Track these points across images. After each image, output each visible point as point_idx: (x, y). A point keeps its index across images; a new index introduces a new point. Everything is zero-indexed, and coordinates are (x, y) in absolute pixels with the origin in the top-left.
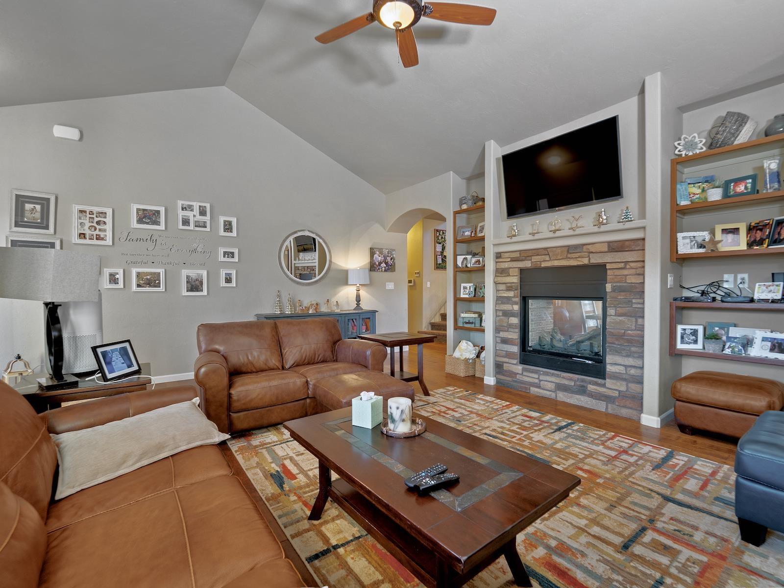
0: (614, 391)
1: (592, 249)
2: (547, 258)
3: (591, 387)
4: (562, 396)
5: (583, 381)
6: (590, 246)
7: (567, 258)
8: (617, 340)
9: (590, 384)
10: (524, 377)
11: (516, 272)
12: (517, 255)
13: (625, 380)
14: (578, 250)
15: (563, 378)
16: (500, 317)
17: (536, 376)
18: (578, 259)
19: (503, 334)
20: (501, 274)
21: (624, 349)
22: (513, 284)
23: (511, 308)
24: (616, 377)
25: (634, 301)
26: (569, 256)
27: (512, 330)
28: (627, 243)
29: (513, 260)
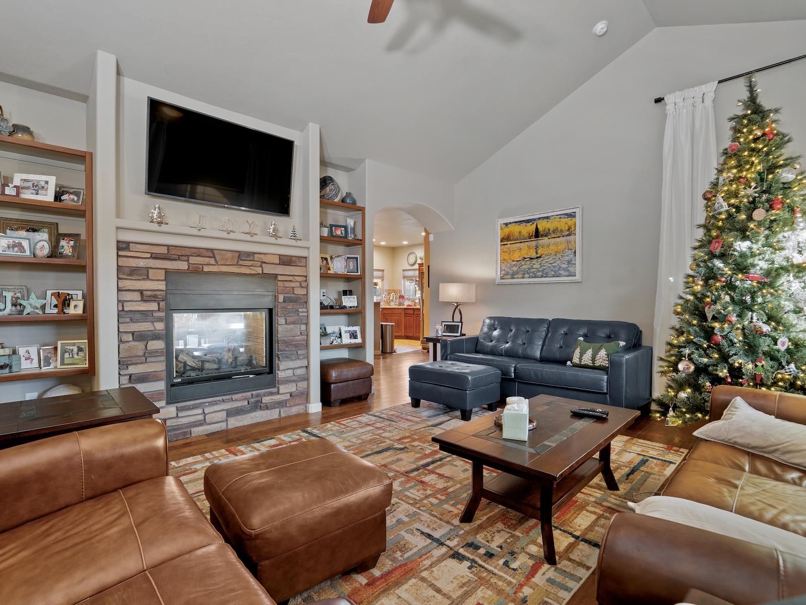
0: (286, 395)
1: (265, 259)
2: (212, 261)
3: (266, 400)
4: (235, 423)
5: (258, 396)
6: (262, 255)
7: (237, 264)
8: (287, 346)
9: (265, 396)
10: (180, 420)
11: (161, 275)
12: (164, 250)
13: (294, 381)
14: (251, 258)
15: (236, 400)
16: (128, 344)
17: (200, 411)
18: (250, 267)
19: (132, 370)
20: (130, 275)
21: (293, 354)
22: (159, 293)
23: (152, 328)
24: (287, 381)
25: (300, 310)
26: (241, 262)
27: (153, 359)
28: (293, 258)
29: (155, 257)
